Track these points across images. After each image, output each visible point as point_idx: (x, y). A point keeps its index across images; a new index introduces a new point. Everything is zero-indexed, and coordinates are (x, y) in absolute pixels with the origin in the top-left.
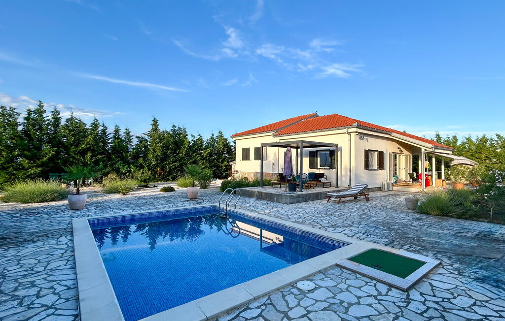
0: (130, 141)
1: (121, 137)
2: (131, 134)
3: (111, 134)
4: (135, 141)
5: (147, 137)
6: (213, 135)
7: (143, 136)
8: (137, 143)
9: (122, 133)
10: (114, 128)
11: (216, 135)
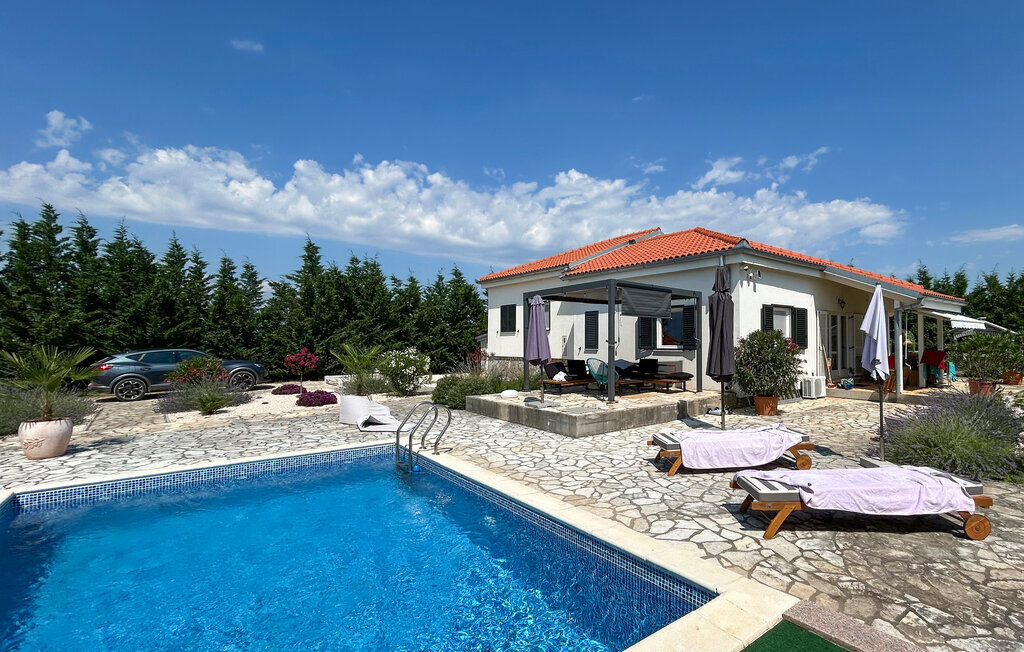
0: (256, 293)
1: (235, 284)
2: (259, 278)
4: (267, 292)
5: (293, 284)
6: (441, 278)
7: (287, 281)
8: (272, 296)
9: (238, 273)
10: (219, 266)
11: (448, 278)
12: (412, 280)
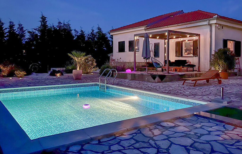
0: (23, 36)
1: (15, 31)
2: (24, 29)
3: (6, 29)
4: (27, 36)
5: (37, 32)
6: (93, 31)
7: (34, 31)
8: (29, 37)
9: (16, 28)
10: (9, 24)
11: (96, 31)
12: (82, 31)
